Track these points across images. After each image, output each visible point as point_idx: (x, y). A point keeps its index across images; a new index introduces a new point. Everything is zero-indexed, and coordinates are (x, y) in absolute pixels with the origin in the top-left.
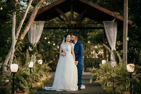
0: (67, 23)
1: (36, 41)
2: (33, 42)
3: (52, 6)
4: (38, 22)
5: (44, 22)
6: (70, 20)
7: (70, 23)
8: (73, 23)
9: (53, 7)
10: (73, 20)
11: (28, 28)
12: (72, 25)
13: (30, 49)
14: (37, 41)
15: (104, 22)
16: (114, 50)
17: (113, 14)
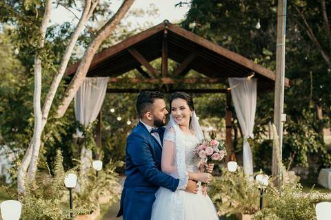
0: (154, 81)
1: (90, 119)
2: (85, 121)
3: (123, 47)
4: (94, 79)
5: (107, 79)
6: (161, 75)
7: (161, 81)
8: (166, 81)
9: (125, 49)
10: (168, 76)
11: (72, 93)
12: (164, 86)
13: (79, 134)
14: (94, 118)
15: (230, 80)
16: (250, 138)
17: (249, 64)
